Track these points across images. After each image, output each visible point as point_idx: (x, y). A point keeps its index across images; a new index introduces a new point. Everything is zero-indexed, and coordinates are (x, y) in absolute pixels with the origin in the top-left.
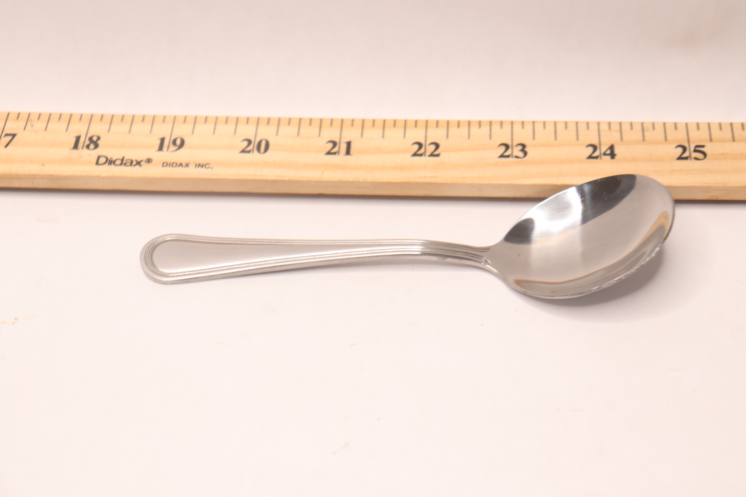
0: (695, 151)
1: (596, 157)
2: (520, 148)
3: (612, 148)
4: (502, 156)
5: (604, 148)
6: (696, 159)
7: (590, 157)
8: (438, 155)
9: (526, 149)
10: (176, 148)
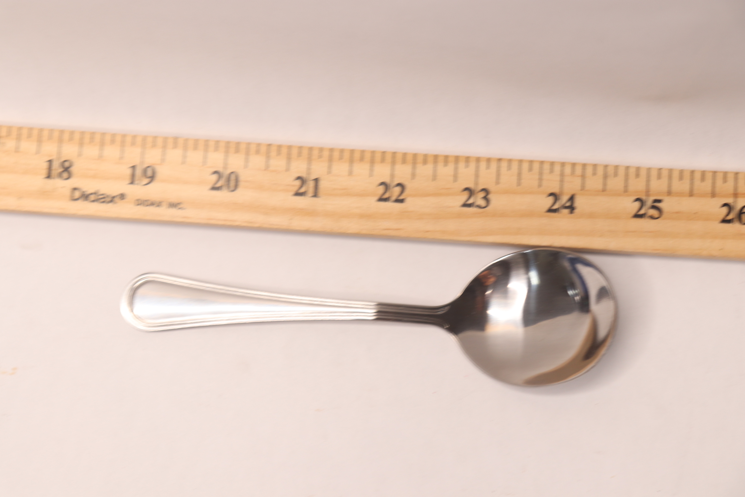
0: (653, 207)
1: (555, 211)
2: (482, 194)
3: (572, 199)
4: (465, 205)
5: (564, 199)
6: (652, 217)
7: (550, 210)
8: (402, 201)
9: (490, 196)
10: (146, 181)
